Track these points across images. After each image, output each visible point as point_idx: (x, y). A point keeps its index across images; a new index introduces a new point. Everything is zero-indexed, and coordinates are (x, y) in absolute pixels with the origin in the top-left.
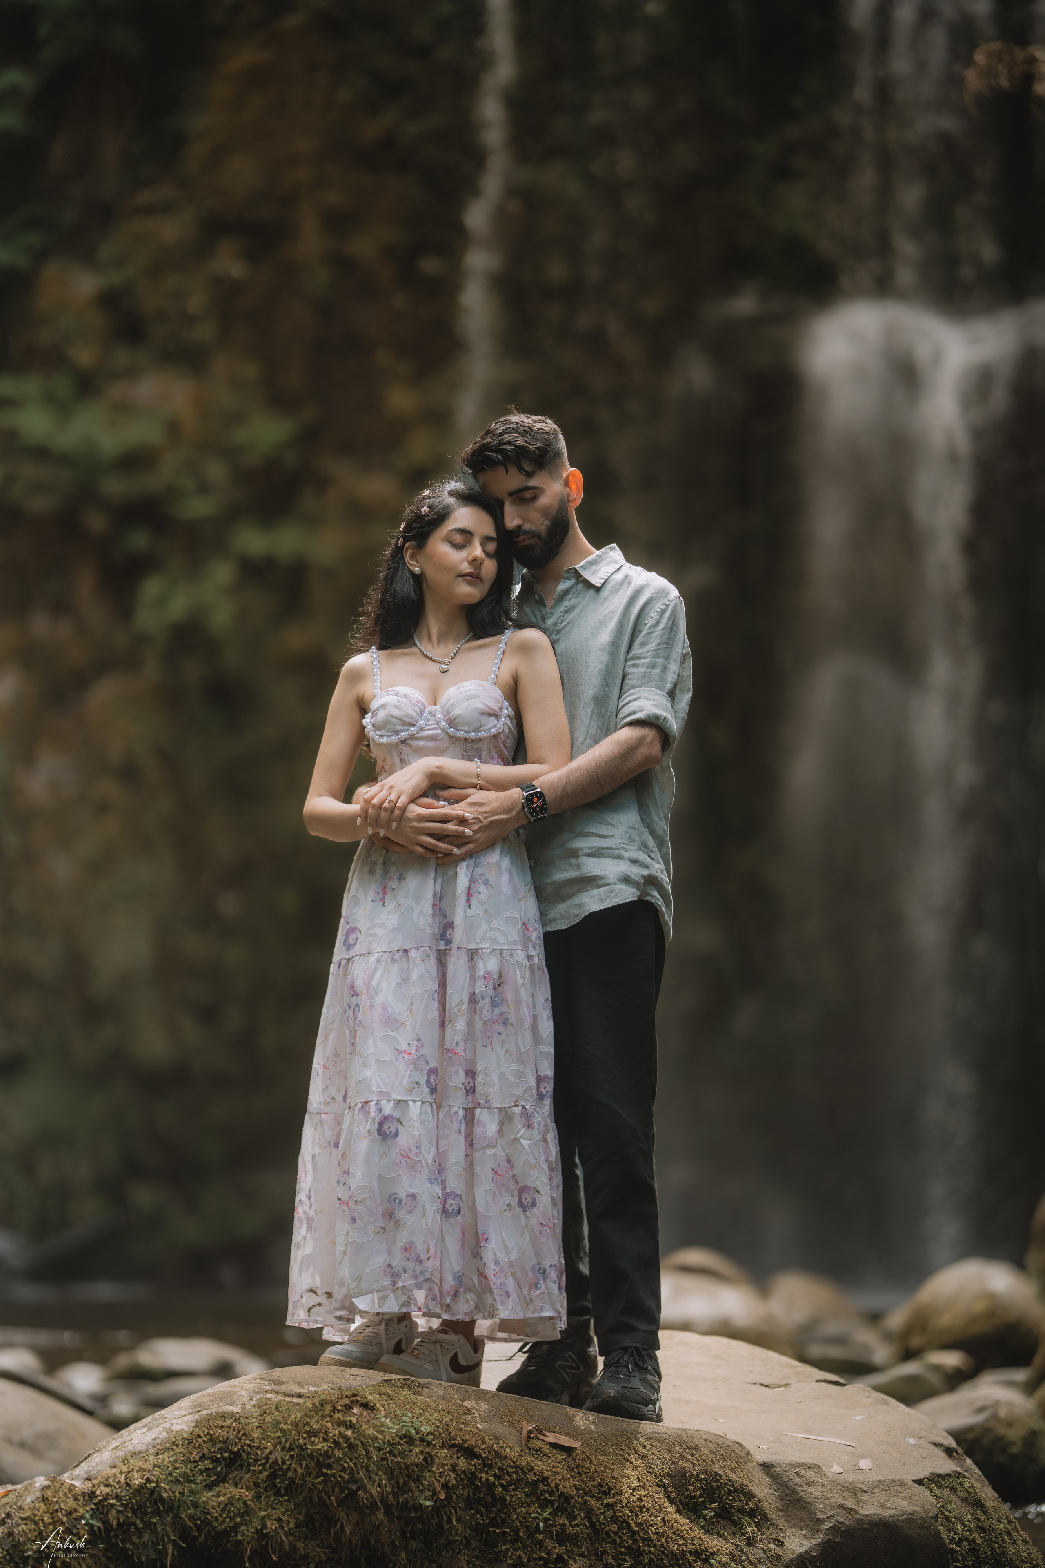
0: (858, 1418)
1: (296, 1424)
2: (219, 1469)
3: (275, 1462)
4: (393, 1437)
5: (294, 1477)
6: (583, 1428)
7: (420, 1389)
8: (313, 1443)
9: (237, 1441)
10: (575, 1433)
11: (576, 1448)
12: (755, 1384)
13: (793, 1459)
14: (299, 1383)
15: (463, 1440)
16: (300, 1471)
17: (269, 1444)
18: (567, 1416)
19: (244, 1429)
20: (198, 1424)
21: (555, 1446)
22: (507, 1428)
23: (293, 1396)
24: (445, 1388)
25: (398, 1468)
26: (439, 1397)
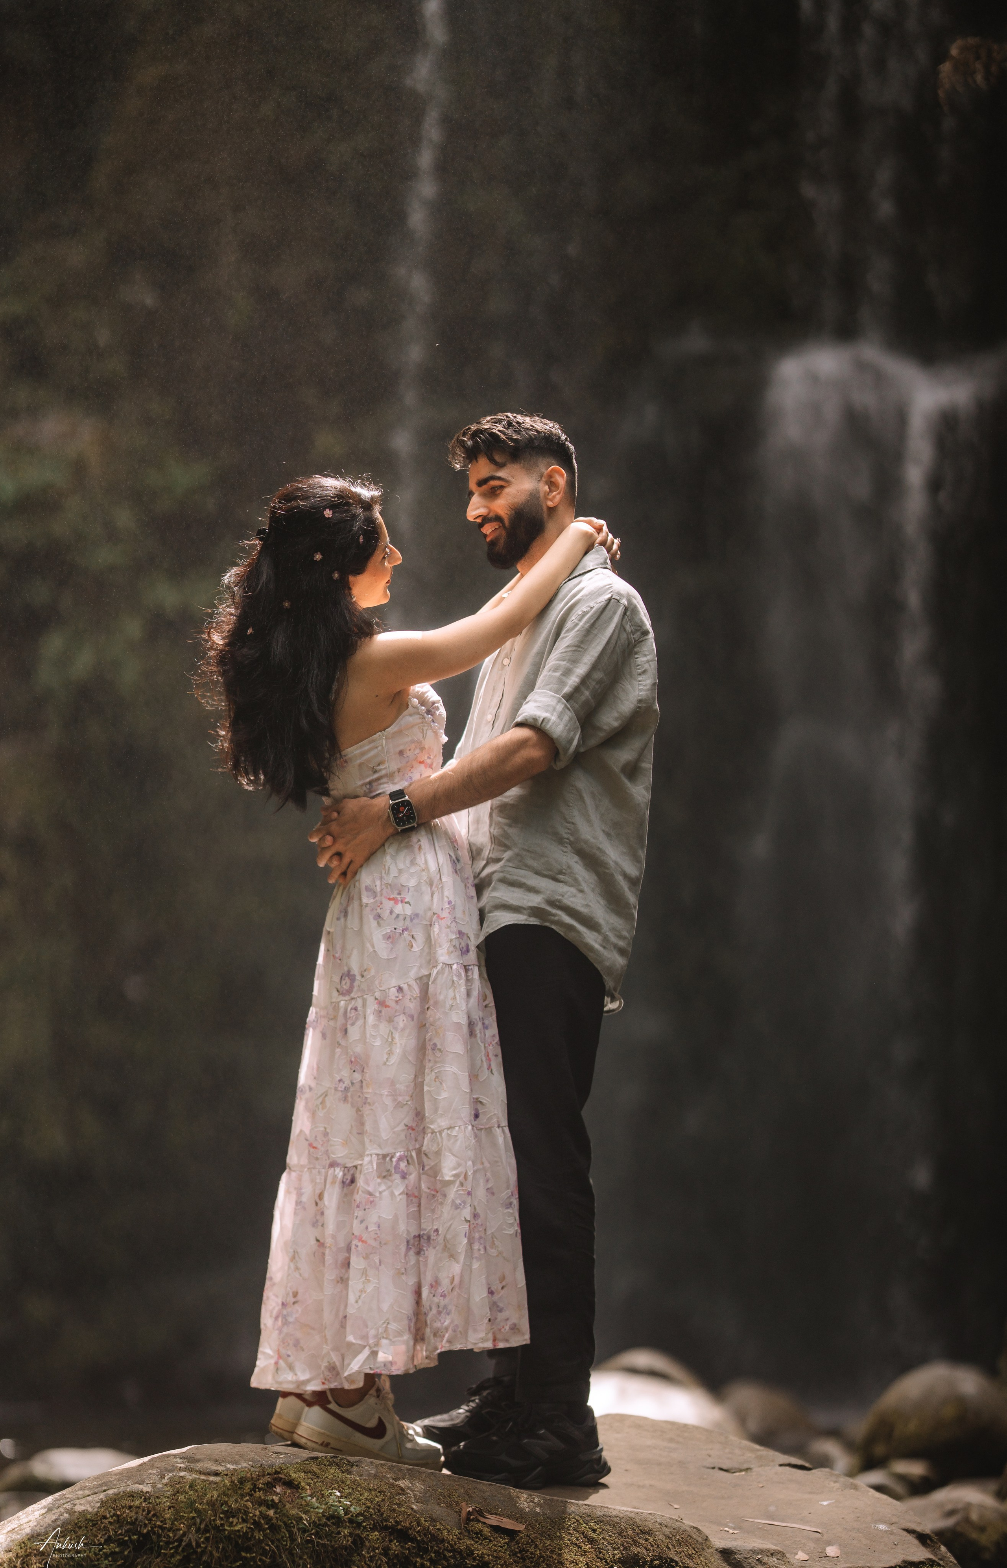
0: (825, 1503)
1: (212, 1504)
2: (126, 1553)
3: (189, 1544)
4: (319, 1517)
5: (209, 1560)
6: (527, 1510)
7: (349, 1467)
8: (231, 1524)
9: (147, 1522)
10: (519, 1515)
11: (520, 1531)
12: (714, 1468)
13: (755, 1545)
14: (216, 1461)
15: (396, 1522)
16: (216, 1555)
17: (182, 1525)
18: (510, 1497)
19: (154, 1510)
20: (103, 1503)
21: (496, 1529)
22: (445, 1510)
23: (209, 1474)
24: (377, 1466)
25: (325, 1552)
26: (370, 1475)
